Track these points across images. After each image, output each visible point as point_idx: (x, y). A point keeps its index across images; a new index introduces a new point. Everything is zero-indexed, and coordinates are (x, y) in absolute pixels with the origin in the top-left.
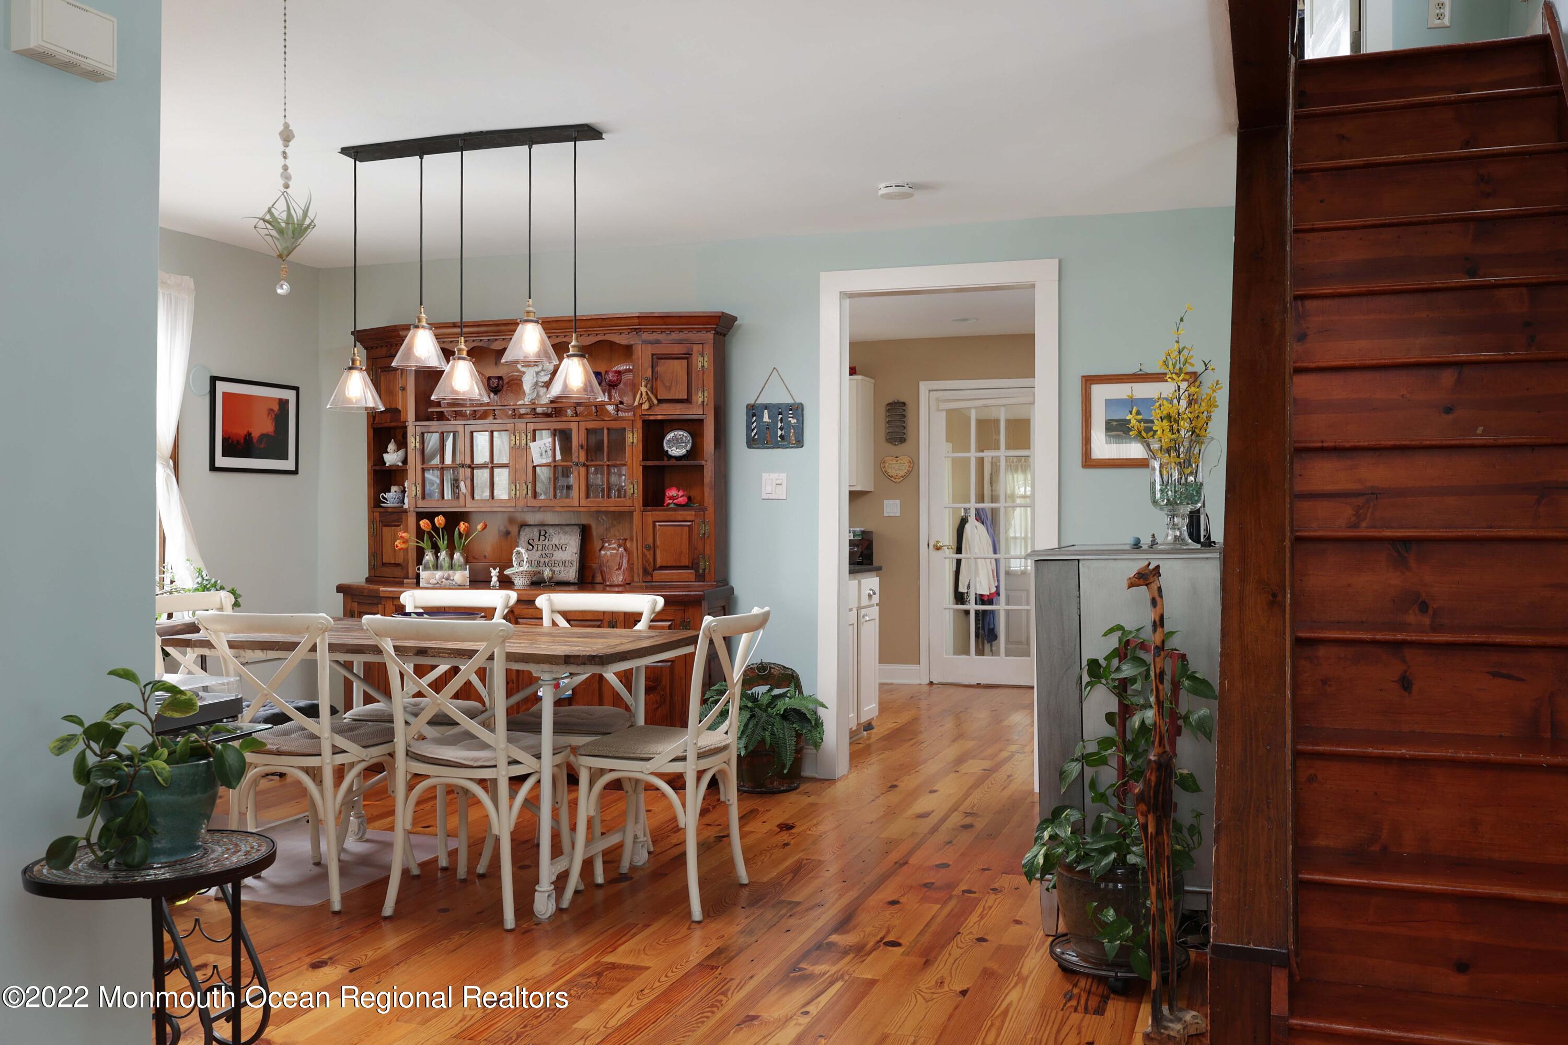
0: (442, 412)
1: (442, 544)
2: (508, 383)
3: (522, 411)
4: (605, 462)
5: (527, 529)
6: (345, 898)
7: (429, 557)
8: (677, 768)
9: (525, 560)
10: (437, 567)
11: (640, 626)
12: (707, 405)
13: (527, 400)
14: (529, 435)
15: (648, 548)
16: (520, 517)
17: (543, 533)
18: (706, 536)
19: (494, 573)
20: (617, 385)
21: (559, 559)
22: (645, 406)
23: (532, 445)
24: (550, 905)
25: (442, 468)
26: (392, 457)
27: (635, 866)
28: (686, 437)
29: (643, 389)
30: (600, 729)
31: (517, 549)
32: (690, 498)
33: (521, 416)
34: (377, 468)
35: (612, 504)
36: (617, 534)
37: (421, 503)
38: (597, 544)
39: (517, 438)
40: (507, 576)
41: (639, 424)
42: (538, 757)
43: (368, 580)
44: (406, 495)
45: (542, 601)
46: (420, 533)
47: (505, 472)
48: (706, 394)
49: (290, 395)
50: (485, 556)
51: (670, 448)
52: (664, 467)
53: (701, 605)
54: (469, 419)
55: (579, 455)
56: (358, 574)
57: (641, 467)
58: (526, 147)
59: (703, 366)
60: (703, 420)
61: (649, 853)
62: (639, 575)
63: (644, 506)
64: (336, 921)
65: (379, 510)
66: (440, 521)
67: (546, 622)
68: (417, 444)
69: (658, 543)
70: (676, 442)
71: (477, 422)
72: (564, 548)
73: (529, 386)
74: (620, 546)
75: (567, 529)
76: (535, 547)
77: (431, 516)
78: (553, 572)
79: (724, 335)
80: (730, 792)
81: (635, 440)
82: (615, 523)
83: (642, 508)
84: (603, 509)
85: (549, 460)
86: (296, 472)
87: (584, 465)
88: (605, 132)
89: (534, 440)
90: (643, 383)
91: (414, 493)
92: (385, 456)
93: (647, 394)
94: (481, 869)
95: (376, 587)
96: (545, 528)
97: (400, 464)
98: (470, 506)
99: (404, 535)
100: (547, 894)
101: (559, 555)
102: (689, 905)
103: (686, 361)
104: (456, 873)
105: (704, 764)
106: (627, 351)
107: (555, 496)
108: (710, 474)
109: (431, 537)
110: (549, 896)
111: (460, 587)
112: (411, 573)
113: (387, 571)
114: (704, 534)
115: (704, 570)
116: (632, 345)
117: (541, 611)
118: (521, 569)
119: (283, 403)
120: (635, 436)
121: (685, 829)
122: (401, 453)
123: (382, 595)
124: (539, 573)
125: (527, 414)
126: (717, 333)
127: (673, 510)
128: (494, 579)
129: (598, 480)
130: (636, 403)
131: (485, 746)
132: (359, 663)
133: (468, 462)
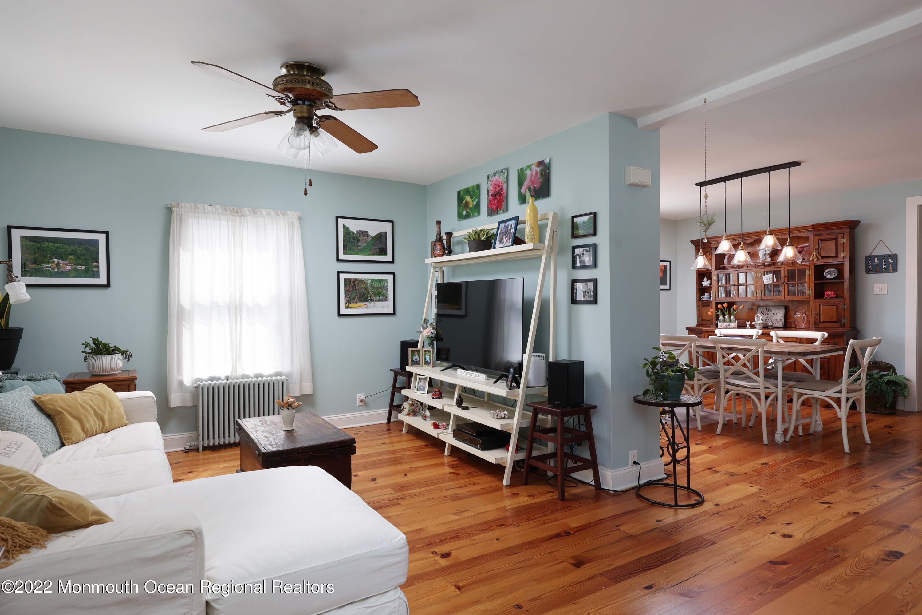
0: (725, 267)
1: (726, 313)
2: (752, 254)
3: (759, 264)
4: (796, 282)
5: (761, 308)
6: (702, 427)
7: (721, 318)
8: (838, 395)
9: (761, 319)
10: (724, 321)
11: (816, 343)
12: (846, 257)
13: (761, 260)
14: (762, 273)
15: (817, 314)
16: (757, 303)
17: (768, 309)
18: (845, 309)
19: (748, 323)
20: (801, 252)
21: (775, 318)
22: (815, 260)
23: (763, 277)
24: (782, 439)
25: (726, 286)
26: (706, 283)
27: (815, 432)
28: (835, 271)
29: (814, 253)
30: (800, 380)
31: (757, 315)
32: (837, 295)
33: (758, 266)
34: (700, 287)
35: (800, 297)
36: (801, 309)
37: (717, 299)
38: (792, 313)
39: (757, 274)
40: (753, 325)
41: (812, 267)
42: (776, 387)
43: (697, 325)
44: (711, 296)
45: (772, 333)
46: (717, 309)
47: (752, 287)
48: (845, 253)
49: (667, 264)
50: (743, 318)
51: (827, 275)
52: (824, 283)
53: (843, 336)
54: (736, 269)
55: (784, 279)
56: (693, 323)
57: (813, 284)
58: (768, 173)
59: (843, 242)
60: (843, 264)
61: (822, 428)
62: (812, 325)
63: (815, 298)
64: (700, 433)
65: (701, 301)
66: (725, 305)
67: (775, 340)
68: (716, 278)
69: (822, 312)
70: (830, 273)
71: (740, 269)
72: (777, 314)
73: (762, 255)
74: (803, 313)
75: (778, 307)
76: (765, 314)
77: (722, 303)
78: (773, 323)
79: (854, 229)
80: (862, 408)
81: (810, 273)
82: (800, 305)
83: (814, 299)
84: (796, 300)
85: (771, 282)
86: (670, 289)
87: (787, 283)
88: (802, 163)
89: (765, 275)
90: (814, 251)
91: (715, 295)
92: (703, 283)
93: (816, 255)
94: (751, 424)
95: (701, 328)
96: (769, 307)
97: (709, 285)
98: (737, 300)
99: (712, 310)
100: (780, 435)
101: (775, 317)
102: (843, 447)
103: (835, 241)
104: (741, 425)
105: (849, 395)
106: (807, 239)
107: (774, 295)
108: (847, 285)
109: (722, 310)
110: (781, 435)
111: (734, 328)
112: (714, 323)
113: (704, 323)
114: (844, 309)
115: (844, 323)
116: (809, 237)
117: (772, 337)
118: (759, 322)
119: (665, 267)
120: (810, 271)
121: (841, 418)
122: (709, 282)
123: (703, 331)
124: (767, 323)
125: (761, 265)
126: (850, 228)
127: (829, 299)
128: (748, 326)
129: (792, 288)
130: (811, 259)
131: (756, 382)
132: (701, 352)
133: (736, 284)
